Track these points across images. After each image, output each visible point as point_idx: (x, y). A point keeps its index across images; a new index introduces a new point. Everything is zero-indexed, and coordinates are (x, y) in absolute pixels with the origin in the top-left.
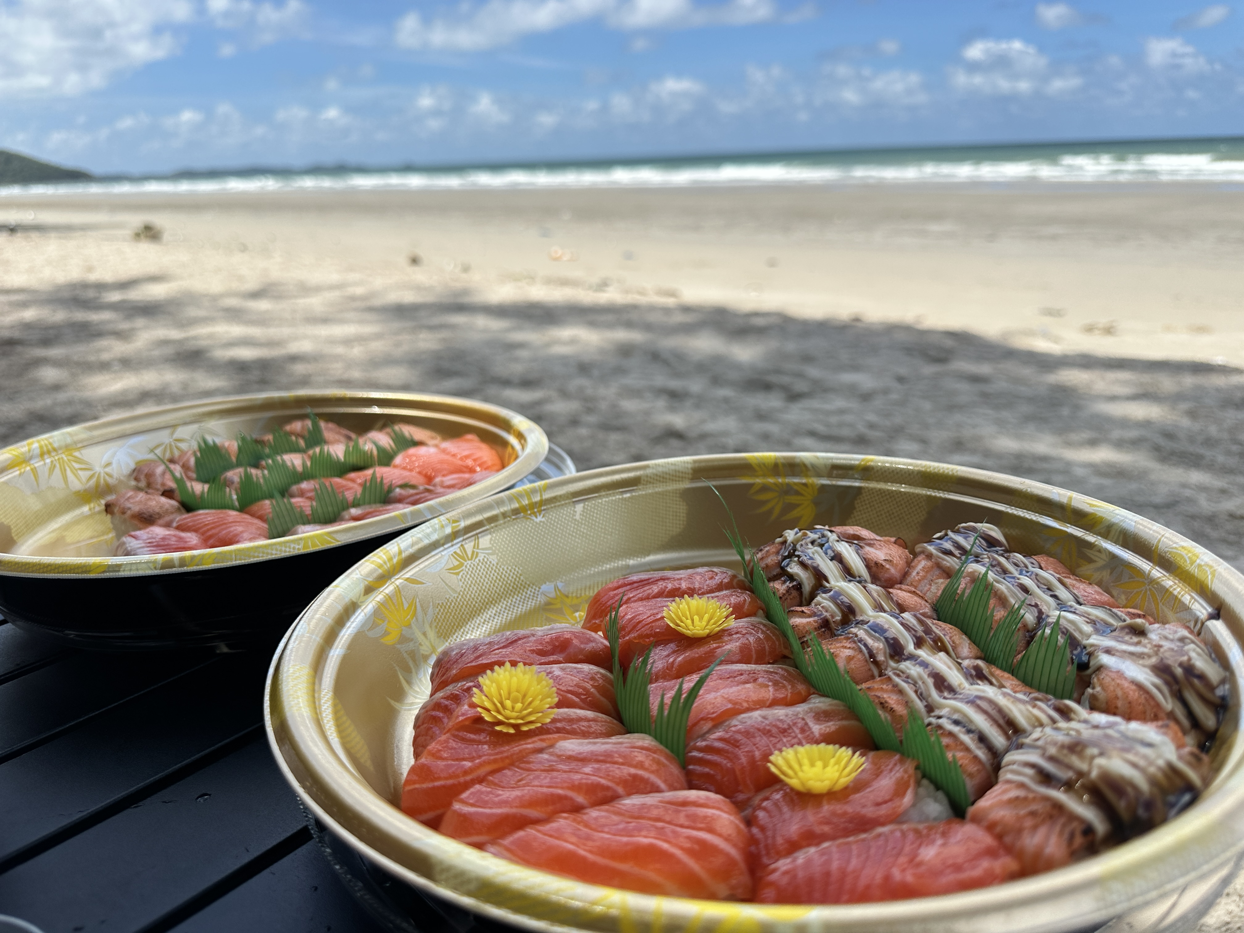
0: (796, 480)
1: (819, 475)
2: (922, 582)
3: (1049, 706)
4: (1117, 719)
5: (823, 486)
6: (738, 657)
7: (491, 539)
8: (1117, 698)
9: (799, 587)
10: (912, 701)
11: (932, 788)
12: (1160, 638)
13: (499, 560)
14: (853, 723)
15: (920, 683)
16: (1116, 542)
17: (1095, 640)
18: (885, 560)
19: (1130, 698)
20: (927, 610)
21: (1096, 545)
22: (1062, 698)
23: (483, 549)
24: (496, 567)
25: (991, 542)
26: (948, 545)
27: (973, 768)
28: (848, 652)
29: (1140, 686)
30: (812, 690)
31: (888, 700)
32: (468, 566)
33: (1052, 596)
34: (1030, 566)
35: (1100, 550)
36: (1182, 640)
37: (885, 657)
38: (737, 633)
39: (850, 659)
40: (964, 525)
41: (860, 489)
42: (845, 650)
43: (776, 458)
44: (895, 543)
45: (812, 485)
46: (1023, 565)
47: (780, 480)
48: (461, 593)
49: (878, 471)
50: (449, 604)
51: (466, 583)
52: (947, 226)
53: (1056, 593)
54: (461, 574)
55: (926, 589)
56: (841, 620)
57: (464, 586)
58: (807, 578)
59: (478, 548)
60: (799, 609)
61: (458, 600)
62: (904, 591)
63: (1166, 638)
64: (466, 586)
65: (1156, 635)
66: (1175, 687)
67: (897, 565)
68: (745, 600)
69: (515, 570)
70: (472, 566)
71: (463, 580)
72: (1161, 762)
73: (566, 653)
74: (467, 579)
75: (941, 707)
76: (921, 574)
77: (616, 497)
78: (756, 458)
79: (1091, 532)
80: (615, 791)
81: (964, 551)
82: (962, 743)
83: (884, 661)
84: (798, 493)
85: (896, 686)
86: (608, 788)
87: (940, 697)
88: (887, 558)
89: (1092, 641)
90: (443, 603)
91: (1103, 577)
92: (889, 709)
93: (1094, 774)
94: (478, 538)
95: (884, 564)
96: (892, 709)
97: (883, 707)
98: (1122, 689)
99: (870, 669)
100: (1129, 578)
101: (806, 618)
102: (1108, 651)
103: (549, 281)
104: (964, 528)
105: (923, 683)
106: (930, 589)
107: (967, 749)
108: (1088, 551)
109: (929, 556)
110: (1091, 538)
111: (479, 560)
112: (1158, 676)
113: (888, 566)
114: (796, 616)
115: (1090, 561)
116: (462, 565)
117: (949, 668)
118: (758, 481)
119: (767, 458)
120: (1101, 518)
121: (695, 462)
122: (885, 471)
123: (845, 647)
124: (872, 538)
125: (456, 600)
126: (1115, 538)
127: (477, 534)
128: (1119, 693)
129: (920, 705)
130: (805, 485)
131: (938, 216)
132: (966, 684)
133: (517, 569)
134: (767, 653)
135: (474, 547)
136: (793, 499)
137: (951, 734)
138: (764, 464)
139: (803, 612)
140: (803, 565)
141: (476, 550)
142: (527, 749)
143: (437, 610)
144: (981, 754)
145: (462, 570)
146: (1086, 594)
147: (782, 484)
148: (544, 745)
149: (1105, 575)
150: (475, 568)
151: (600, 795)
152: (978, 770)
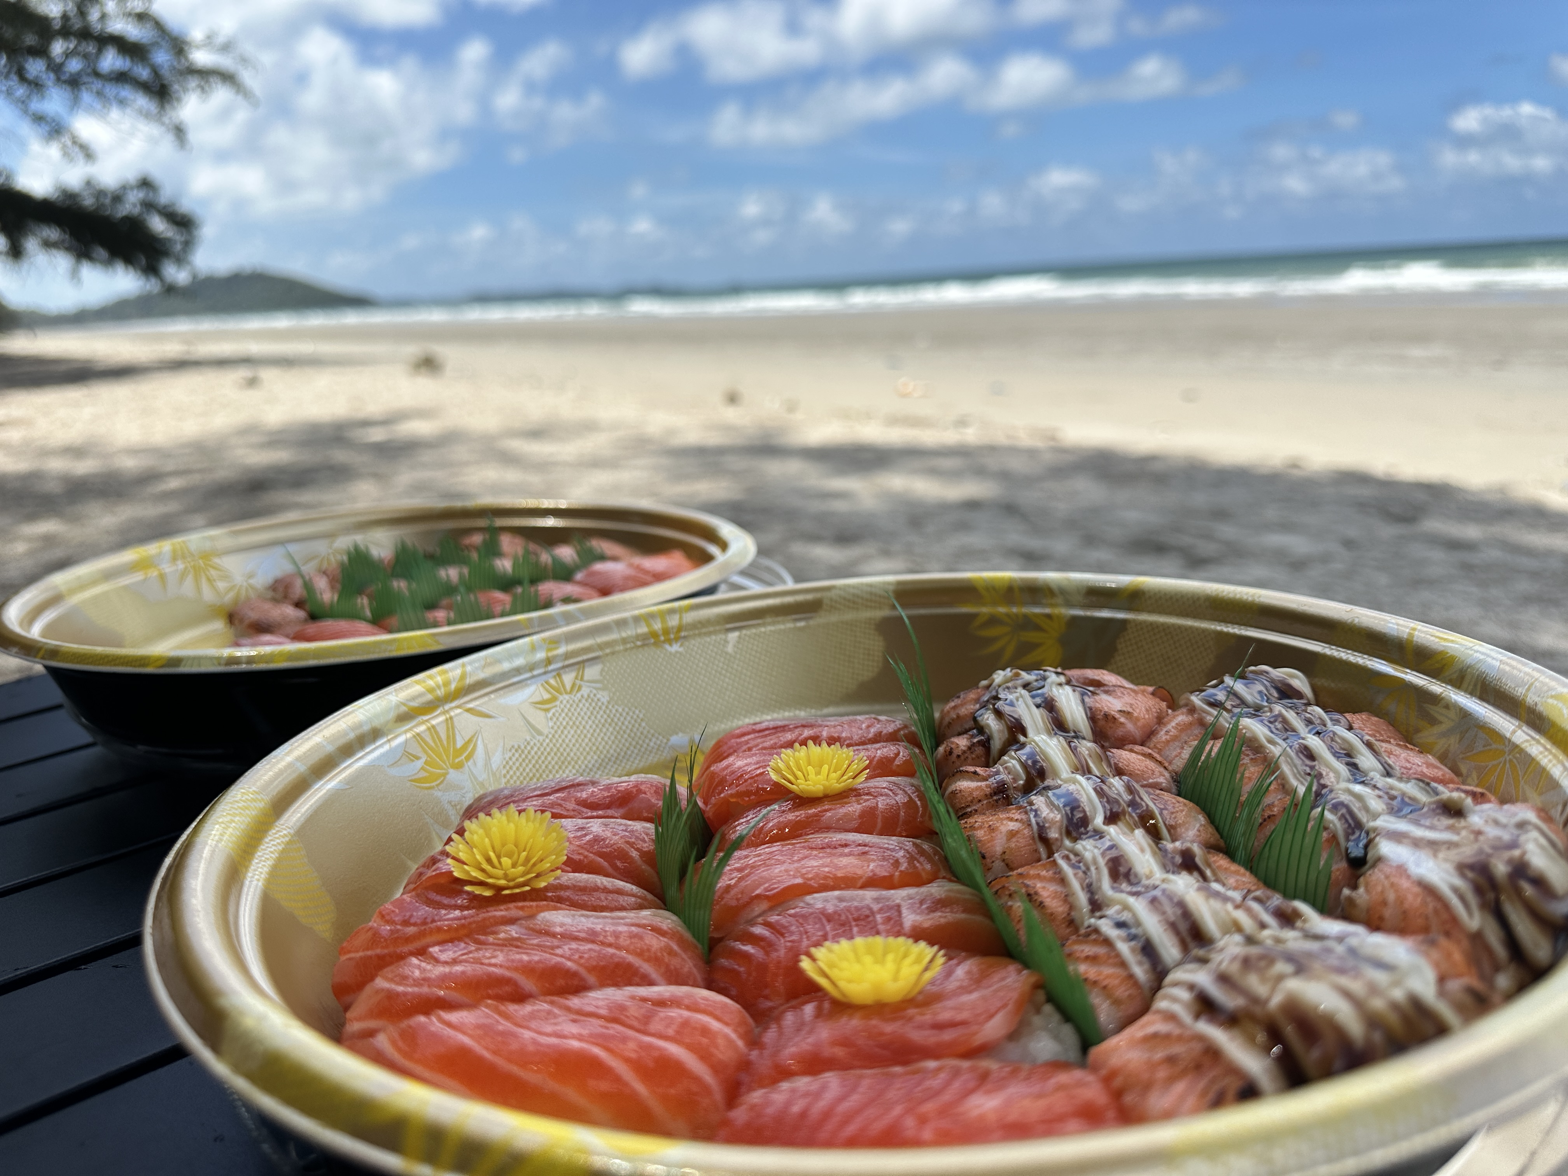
0: (1037, 610)
1: (1069, 604)
2: (1171, 743)
3: (1266, 909)
4: (1358, 930)
5: (1074, 619)
6: (854, 824)
7: (602, 670)
8: (1385, 903)
9: (986, 744)
10: (1073, 894)
11: (1056, 1017)
12: (1486, 821)
13: (611, 699)
14: (978, 918)
15: (1093, 868)
16: (1472, 694)
17: (1386, 822)
18: (1120, 711)
19: (1406, 906)
20: (1161, 780)
21: (1443, 699)
22: (1295, 897)
23: (588, 681)
24: (607, 707)
25: (1286, 692)
26: (1221, 696)
27: (1122, 992)
28: (1013, 826)
29: (1428, 890)
30: (943, 873)
31: (1040, 890)
32: (565, 702)
33: (1348, 764)
34: (1329, 723)
35: (1449, 706)
36: (1522, 825)
37: (1061, 834)
38: (867, 794)
39: (1012, 834)
40: (1252, 668)
41: (1124, 622)
42: (1009, 823)
43: (1011, 580)
44: (1153, 694)
45: (1059, 617)
46: (1319, 721)
47: (1015, 610)
48: (550, 736)
49: (1150, 597)
50: (529, 748)
51: (558, 723)
52: (1436, 350)
53: (1357, 761)
54: (553, 711)
55: (1174, 753)
56: (1024, 785)
57: (556, 728)
58: (999, 731)
59: (582, 679)
60: (971, 769)
61: (545, 745)
62: (1136, 752)
63: (1496, 823)
64: (559, 727)
65: (1481, 817)
66: (1491, 896)
67: (1137, 719)
68: (898, 754)
69: (634, 713)
70: (571, 702)
71: (555, 719)
72: (1398, 994)
73: (627, 808)
74: (561, 719)
75: (1109, 903)
76: (1171, 733)
77: (787, 625)
78: (984, 580)
79: (1439, 680)
80: (582, 979)
81: (1243, 702)
82: (1118, 955)
83: (1057, 839)
84: (1038, 628)
85: (1059, 871)
86: (575, 974)
87: (1113, 888)
88: (1124, 709)
89: (1379, 823)
90: (519, 747)
91: (1449, 746)
92: (1038, 904)
93: (1276, 1001)
94: (584, 668)
95: (1117, 716)
96: (1041, 903)
97: (1030, 901)
98: (1396, 891)
99: (1036, 851)
100: (1484, 746)
101: (978, 781)
102: (1397, 837)
103: (893, 421)
104: (1252, 672)
105: (1097, 869)
106: (1180, 753)
107: (1123, 964)
108: (1431, 707)
109: (1192, 710)
110: (1436, 687)
111: (582, 696)
112: (1462, 875)
113: (1122, 720)
114: (964, 778)
115: (1433, 721)
116: (554, 699)
117: (1142, 850)
118: (985, 610)
119: (1001, 580)
120: (1453, 658)
121: (899, 583)
122: (1160, 598)
123: (1011, 820)
124: (1119, 684)
125: (541, 745)
126: (1471, 687)
127: (584, 662)
128: (1391, 896)
129: (1082, 898)
130: (1049, 616)
131: (1423, 337)
132: (1158, 874)
133: (637, 712)
134: (900, 823)
135: (576, 678)
136: (1031, 636)
137: (1107, 942)
138: (994, 588)
139: (975, 773)
140: (999, 714)
141: (578, 682)
142: (494, 916)
143: (510, 754)
144: (1140, 972)
145: (556, 706)
146: (1408, 765)
147: (1016, 615)
148: (521, 913)
149: (1453, 743)
150: (575, 706)
151: (561, 982)
152: (1130, 996)
